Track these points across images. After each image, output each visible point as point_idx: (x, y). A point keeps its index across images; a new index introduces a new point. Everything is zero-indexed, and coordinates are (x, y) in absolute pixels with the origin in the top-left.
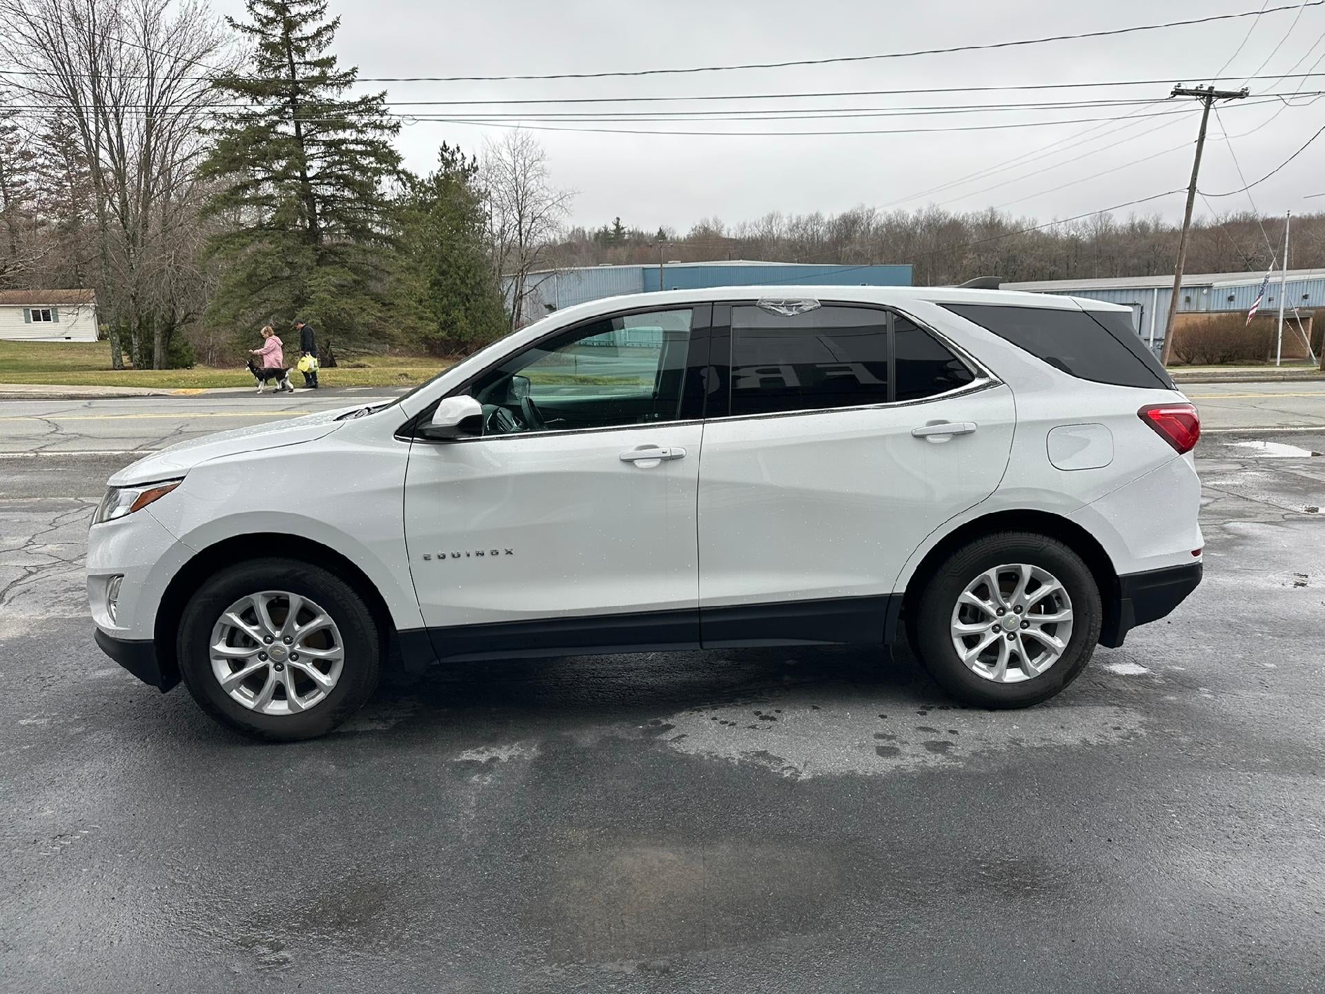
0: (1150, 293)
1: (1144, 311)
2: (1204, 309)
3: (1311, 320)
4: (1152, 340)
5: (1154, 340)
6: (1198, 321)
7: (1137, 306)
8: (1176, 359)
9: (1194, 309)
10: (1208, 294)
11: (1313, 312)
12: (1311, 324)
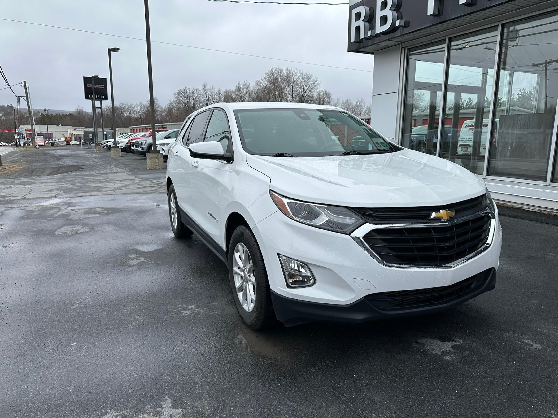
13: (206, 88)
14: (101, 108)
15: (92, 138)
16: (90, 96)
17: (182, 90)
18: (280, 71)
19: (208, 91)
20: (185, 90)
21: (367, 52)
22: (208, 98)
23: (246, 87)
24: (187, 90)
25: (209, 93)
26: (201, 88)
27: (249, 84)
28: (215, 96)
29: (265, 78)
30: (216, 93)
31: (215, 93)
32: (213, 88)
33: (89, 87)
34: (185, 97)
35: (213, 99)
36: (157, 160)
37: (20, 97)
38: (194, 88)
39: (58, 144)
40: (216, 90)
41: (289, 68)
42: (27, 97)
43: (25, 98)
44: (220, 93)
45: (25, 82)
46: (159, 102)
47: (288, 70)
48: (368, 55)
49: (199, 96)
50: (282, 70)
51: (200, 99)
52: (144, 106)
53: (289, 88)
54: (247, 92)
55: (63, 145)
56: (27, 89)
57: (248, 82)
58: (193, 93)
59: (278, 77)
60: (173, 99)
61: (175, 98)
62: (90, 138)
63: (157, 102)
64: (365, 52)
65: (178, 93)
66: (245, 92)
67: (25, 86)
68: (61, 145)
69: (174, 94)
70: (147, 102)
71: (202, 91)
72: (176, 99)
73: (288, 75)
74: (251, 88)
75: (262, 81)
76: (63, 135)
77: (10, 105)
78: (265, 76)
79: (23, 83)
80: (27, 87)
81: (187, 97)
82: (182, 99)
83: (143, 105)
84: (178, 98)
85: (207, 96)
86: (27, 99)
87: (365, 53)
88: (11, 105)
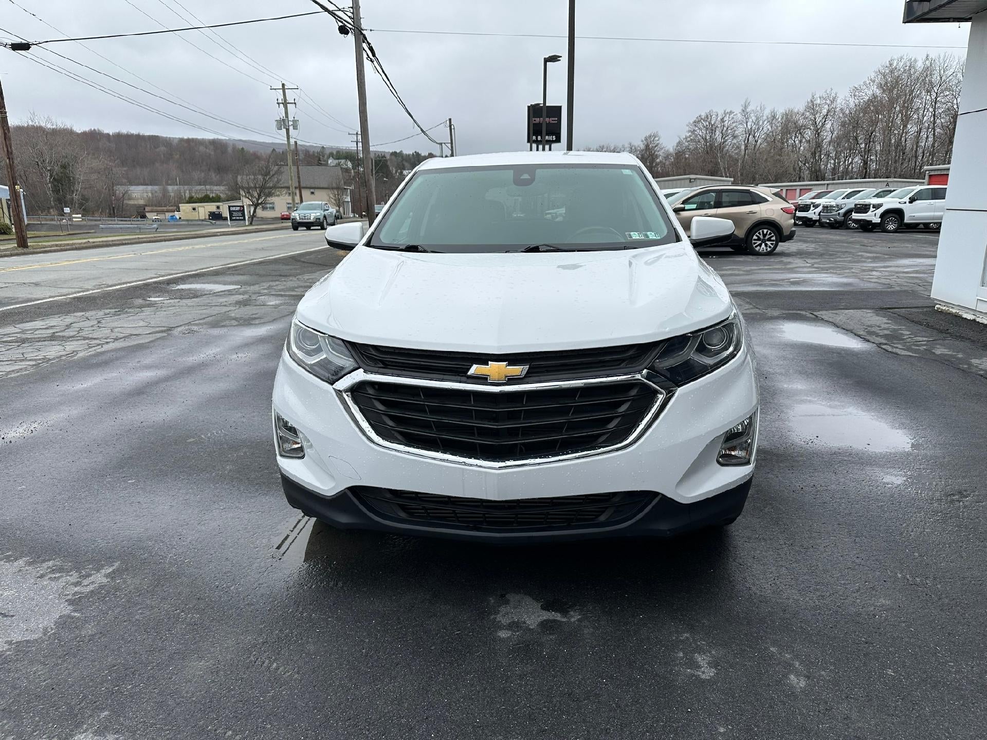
13: (748, 110)
16: (534, 138)
17: (703, 117)
18: (908, 64)
19: (752, 115)
20: (707, 116)
21: (954, 18)
22: (749, 127)
23: (828, 102)
24: (711, 116)
25: (754, 118)
26: (738, 110)
27: (836, 94)
28: (763, 123)
29: (874, 81)
30: (767, 117)
31: (765, 118)
32: (762, 109)
33: (534, 122)
34: (707, 129)
35: (758, 129)
38: (725, 111)
40: (767, 112)
41: (932, 56)
42: (452, 143)
43: (449, 145)
44: (774, 117)
45: (450, 120)
46: (661, 141)
47: (930, 58)
48: (957, 24)
49: (734, 125)
50: (916, 61)
51: (735, 131)
52: (635, 148)
53: (928, 97)
54: (829, 111)
56: (453, 130)
57: (834, 91)
58: (722, 120)
59: (905, 76)
60: (684, 133)
61: (689, 131)
63: (658, 140)
64: (949, 19)
65: (695, 122)
66: (825, 111)
67: (450, 126)
69: (687, 125)
70: (642, 141)
71: (740, 117)
72: (690, 133)
73: (929, 71)
74: (840, 103)
75: (865, 87)
78: (873, 75)
79: (448, 122)
80: (452, 126)
81: (712, 129)
82: (701, 134)
83: (633, 148)
84: (694, 130)
85: (749, 124)
86: (452, 147)
87: (949, 21)
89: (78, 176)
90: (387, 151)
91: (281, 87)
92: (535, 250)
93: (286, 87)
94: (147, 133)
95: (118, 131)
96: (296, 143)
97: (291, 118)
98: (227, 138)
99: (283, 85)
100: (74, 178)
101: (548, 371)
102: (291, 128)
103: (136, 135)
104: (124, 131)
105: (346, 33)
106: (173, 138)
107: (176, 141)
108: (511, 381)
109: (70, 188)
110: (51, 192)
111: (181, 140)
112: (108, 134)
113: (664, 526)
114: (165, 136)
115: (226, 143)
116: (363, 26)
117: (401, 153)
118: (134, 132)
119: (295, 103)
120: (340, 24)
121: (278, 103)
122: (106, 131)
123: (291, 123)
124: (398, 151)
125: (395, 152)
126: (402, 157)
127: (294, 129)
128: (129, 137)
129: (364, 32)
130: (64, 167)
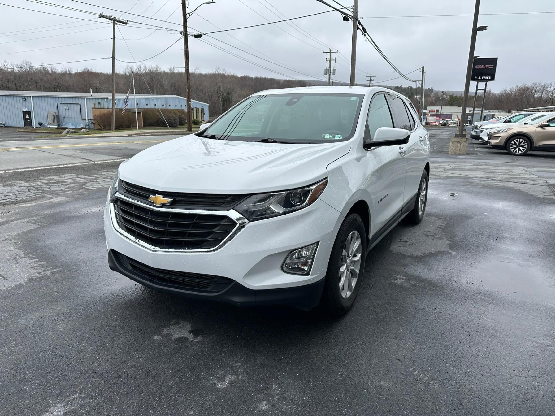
0: (83, 99)
1: (81, 107)
2: (106, 107)
3: (142, 113)
4: (87, 119)
5: (88, 119)
6: (105, 112)
7: (78, 105)
8: (99, 127)
9: (102, 107)
10: (107, 101)
11: (142, 110)
12: (142, 115)
14: (485, 90)
15: (470, 120)
16: (476, 77)
33: (477, 68)
36: (459, 144)
37: (416, 81)
39: (450, 124)
42: (422, 81)
43: (421, 82)
45: (423, 67)
55: (454, 125)
56: (424, 73)
62: (468, 120)
67: (423, 71)
68: (452, 125)
76: (457, 116)
77: (430, 88)
79: (422, 68)
80: (424, 71)
86: (422, 83)
88: (432, 88)
89: (233, 98)
90: (393, 86)
91: (329, 52)
92: (265, 141)
93: (332, 51)
94: (269, 77)
95: (256, 76)
96: (333, 81)
97: (332, 69)
98: (294, 80)
99: (330, 50)
100: (231, 99)
101: (185, 204)
102: (332, 74)
103: (264, 78)
104: (259, 76)
105: (348, 20)
106: (281, 80)
107: (282, 81)
108: (163, 206)
109: (229, 104)
110: (221, 106)
111: (285, 81)
112: (252, 78)
113: (237, 299)
114: (278, 79)
115: (306, 82)
116: (359, 16)
117: (401, 87)
118: (264, 76)
119: (335, 60)
120: (344, 16)
121: (327, 60)
122: (251, 76)
123: (332, 71)
124: (399, 86)
125: (398, 87)
126: (402, 89)
127: (333, 74)
128: (261, 79)
129: (359, 19)
130: (228, 94)
